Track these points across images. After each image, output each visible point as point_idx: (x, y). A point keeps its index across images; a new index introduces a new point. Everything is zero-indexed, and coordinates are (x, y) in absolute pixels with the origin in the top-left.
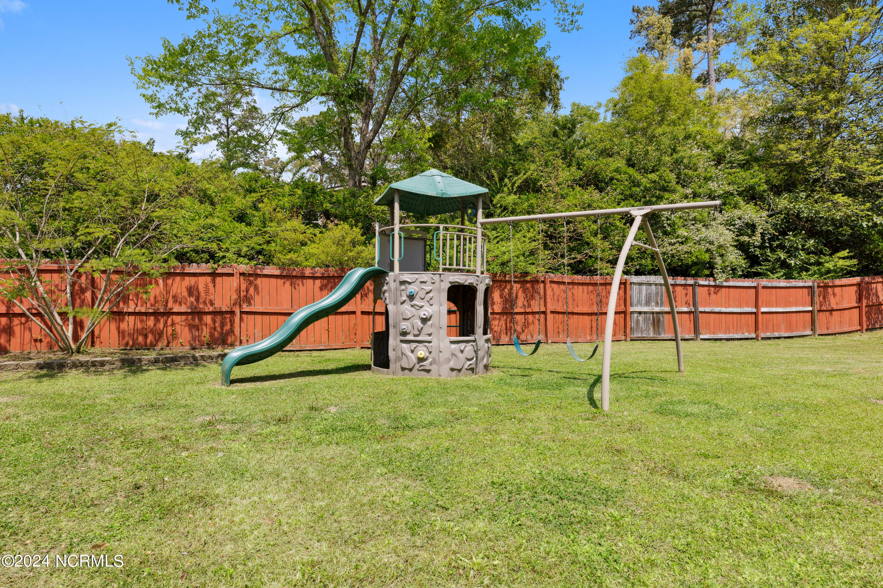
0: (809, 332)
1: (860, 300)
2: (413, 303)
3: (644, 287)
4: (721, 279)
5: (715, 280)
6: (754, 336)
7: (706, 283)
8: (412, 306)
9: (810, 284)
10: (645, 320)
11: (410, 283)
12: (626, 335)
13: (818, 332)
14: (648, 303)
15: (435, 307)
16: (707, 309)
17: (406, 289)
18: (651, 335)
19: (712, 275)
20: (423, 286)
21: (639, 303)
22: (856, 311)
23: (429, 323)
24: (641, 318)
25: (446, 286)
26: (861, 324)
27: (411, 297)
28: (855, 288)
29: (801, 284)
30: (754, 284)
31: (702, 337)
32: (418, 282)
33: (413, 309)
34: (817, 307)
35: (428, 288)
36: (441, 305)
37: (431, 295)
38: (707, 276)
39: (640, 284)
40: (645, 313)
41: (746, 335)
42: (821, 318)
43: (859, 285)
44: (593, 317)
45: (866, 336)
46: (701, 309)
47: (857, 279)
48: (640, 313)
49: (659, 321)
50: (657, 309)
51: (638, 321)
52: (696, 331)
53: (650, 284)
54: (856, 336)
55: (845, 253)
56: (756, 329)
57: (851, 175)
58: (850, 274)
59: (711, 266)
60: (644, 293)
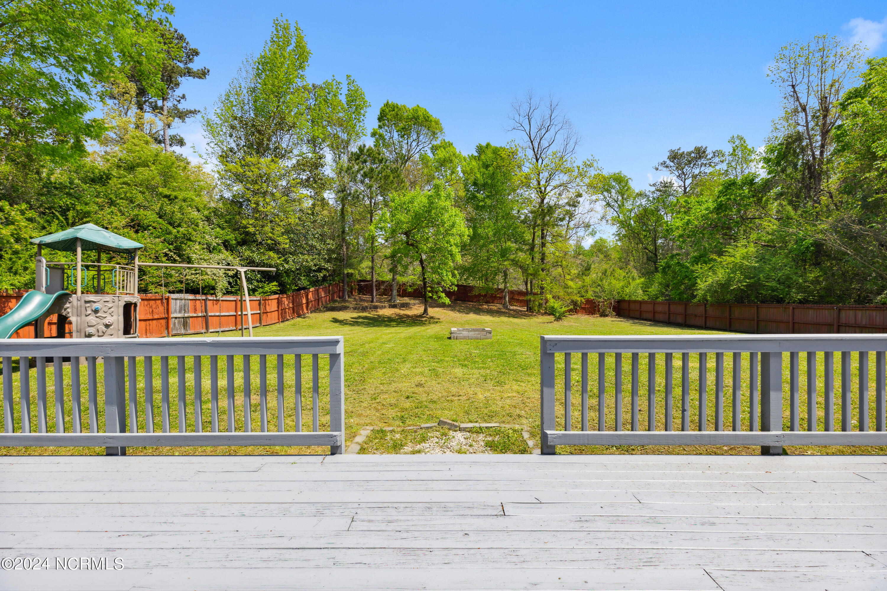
0: (258, 325)
1: (278, 307)
2: (97, 315)
3: (178, 301)
4: (220, 296)
5: (216, 297)
6: (235, 328)
7: (212, 298)
8: (97, 317)
9: (259, 299)
10: (179, 322)
11: (94, 302)
12: (168, 333)
13: (263, 324)
14: (180, 312)
15: (115, 317)
16: (212, 314)
17: (91, 306)
18: (183, 332)
19: (214, 294)
20: (106, 304)
21: (175, 311)
22: (277, 312)
23: (111, 327)
24: (176, 321)
25: (122, 304)
26: (279, 319)
27: (96, 311)
28: (276, 301)
29: (255, 299)
30: (235, 299)
31: (211, 331)
32: (102, 302)
33: (97, 319)
34: (262, 311)
35: (110, 305)
36: (119, 316)
37: (112, 309)
38: (212, 294)
39: (176, 299)
40: (179, 318)
41: (231, 328)
42: (264, 317)
43: (278, 299)
44: (148, 322)
45: (282, 325)
46: (210, 314)
47: (277, 296)
48: (176, 318)
49: (187, 322)
50: (186, 315)
51: (175, 324)
52: (207, 328)
53: (182, 299)
54: (278, 325)
55: (275, 283)
56: (236, 325)
57: (276, 243)
58: (275, 293)
59: (213, 288)
60: (178, 305)
